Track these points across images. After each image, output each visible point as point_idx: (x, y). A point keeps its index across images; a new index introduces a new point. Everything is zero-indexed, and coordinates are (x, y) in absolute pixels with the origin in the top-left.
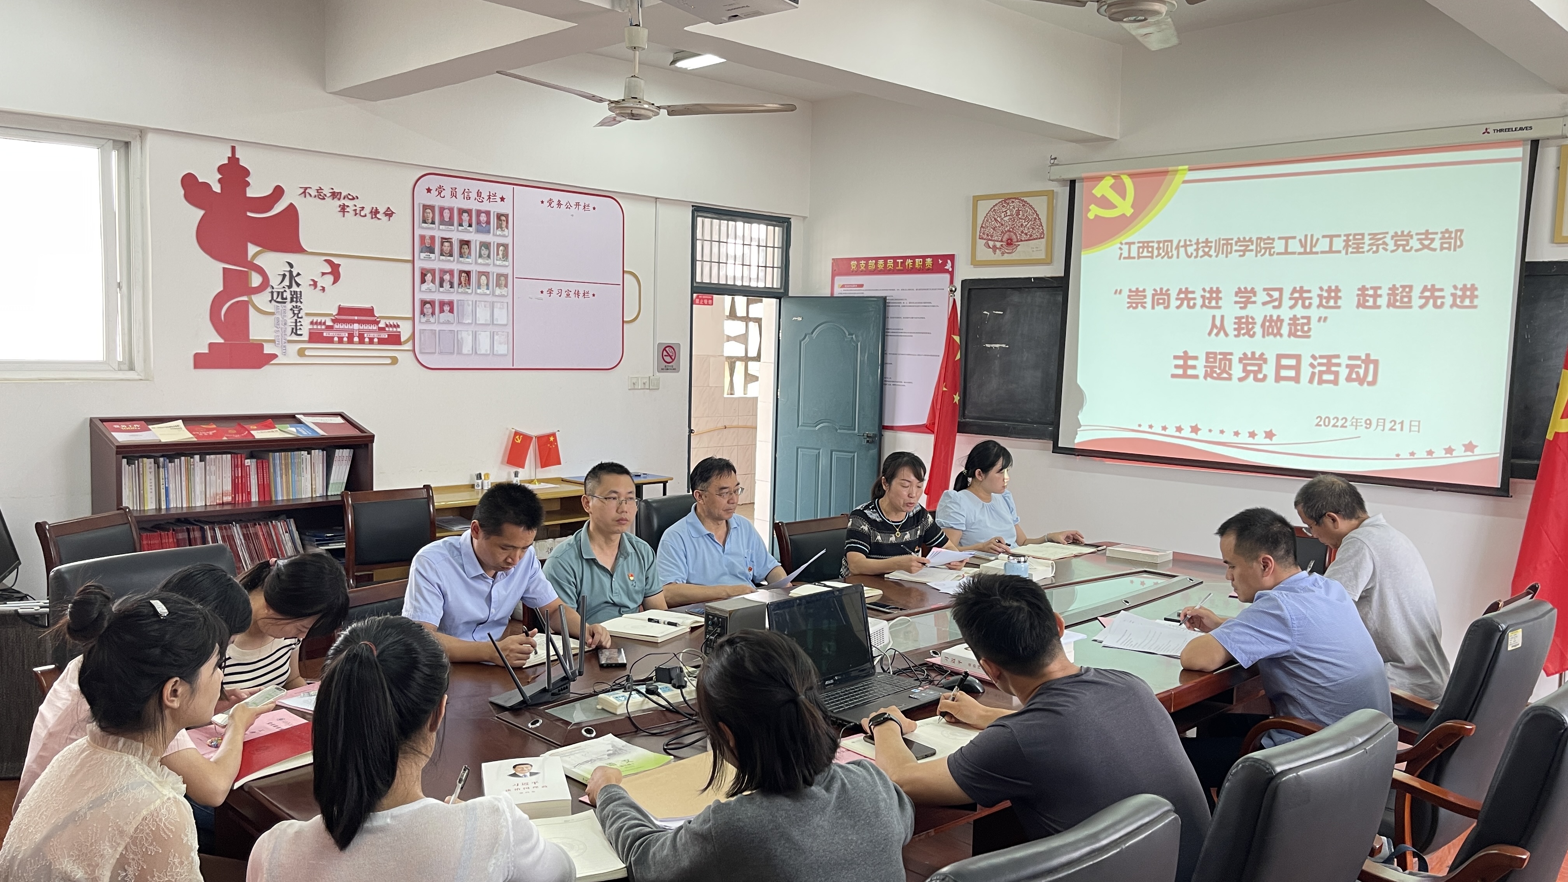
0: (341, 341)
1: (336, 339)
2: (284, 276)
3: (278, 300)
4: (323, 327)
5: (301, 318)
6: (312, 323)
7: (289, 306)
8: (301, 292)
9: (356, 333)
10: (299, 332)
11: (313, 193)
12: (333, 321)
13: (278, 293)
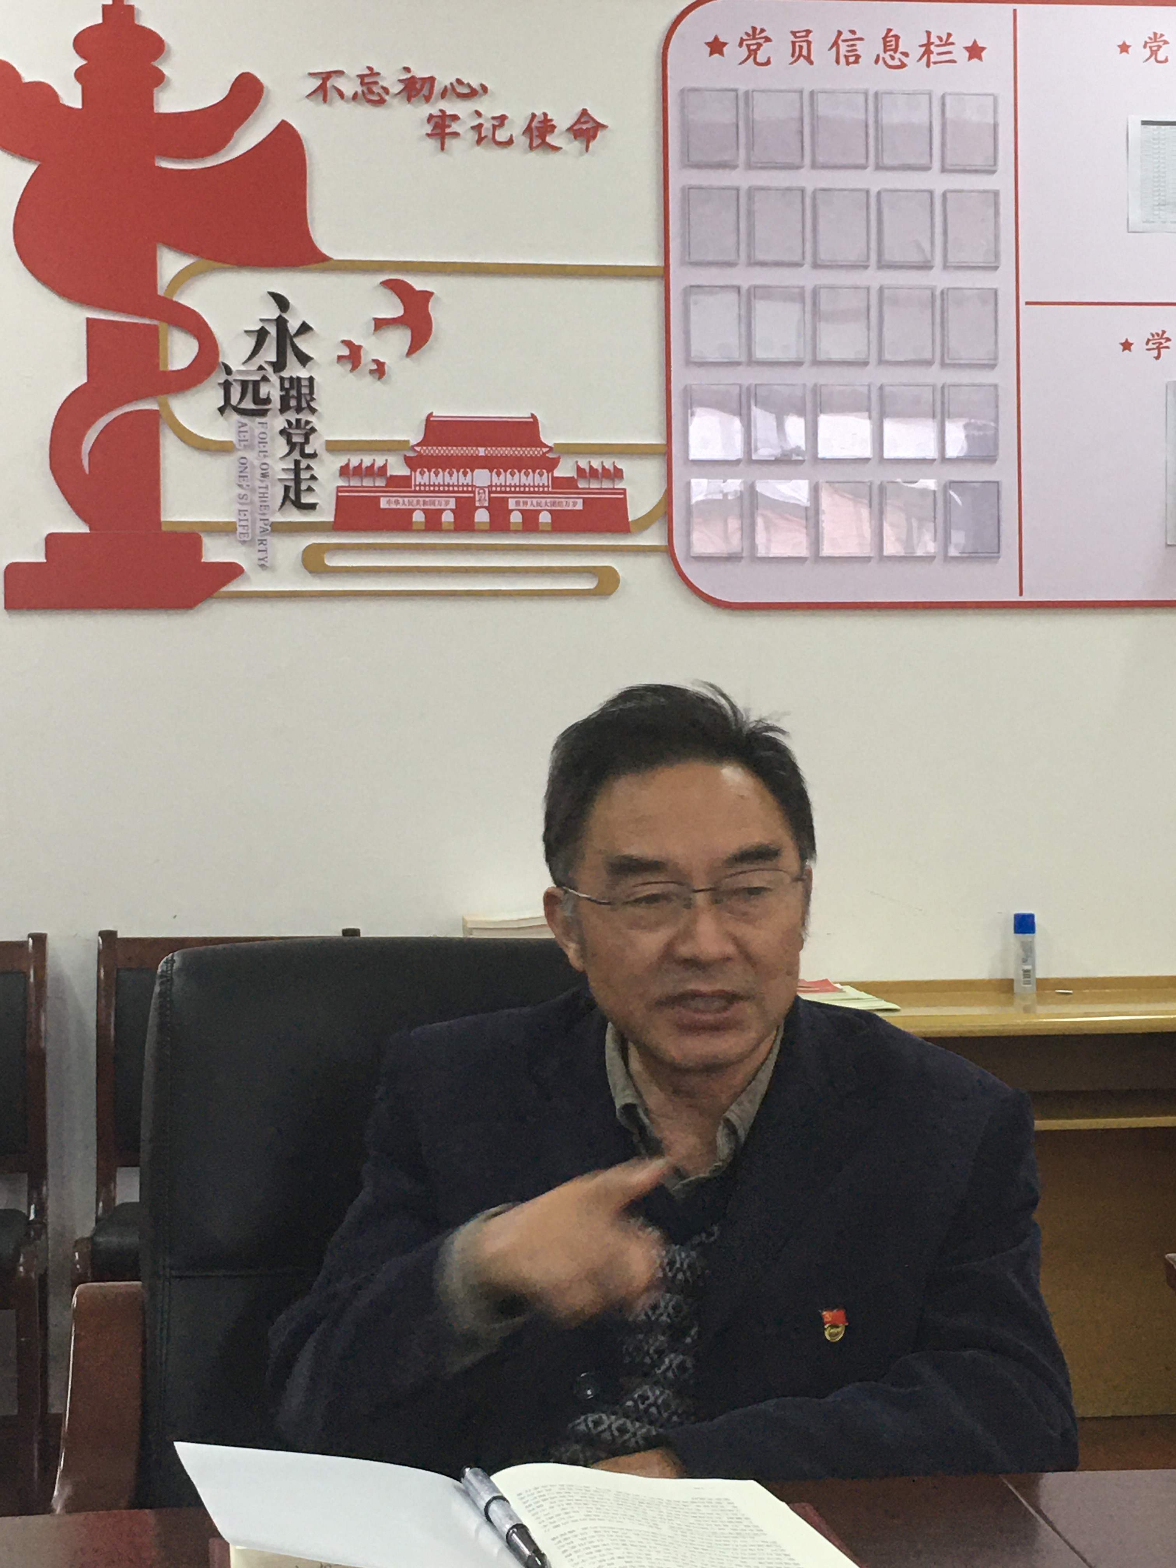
0: (433, 523)
1: (418, 517)
2: (261, 336)
3: (243, 406)
4: (380, 483)
5: (313, 456)
6: (344, 471)
7: (278, 422)
8: (311, 380)
9: (481, 499)
10: (306, 499)
11: (349, 87)
12: (408, 461)
13: (244, 384)
